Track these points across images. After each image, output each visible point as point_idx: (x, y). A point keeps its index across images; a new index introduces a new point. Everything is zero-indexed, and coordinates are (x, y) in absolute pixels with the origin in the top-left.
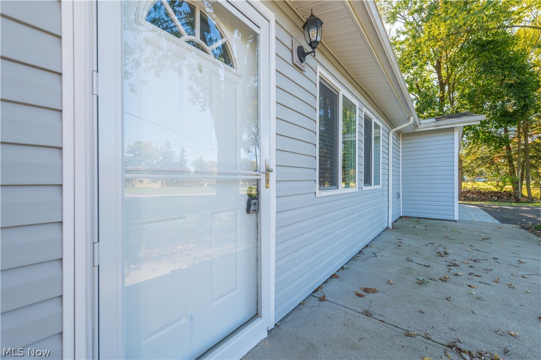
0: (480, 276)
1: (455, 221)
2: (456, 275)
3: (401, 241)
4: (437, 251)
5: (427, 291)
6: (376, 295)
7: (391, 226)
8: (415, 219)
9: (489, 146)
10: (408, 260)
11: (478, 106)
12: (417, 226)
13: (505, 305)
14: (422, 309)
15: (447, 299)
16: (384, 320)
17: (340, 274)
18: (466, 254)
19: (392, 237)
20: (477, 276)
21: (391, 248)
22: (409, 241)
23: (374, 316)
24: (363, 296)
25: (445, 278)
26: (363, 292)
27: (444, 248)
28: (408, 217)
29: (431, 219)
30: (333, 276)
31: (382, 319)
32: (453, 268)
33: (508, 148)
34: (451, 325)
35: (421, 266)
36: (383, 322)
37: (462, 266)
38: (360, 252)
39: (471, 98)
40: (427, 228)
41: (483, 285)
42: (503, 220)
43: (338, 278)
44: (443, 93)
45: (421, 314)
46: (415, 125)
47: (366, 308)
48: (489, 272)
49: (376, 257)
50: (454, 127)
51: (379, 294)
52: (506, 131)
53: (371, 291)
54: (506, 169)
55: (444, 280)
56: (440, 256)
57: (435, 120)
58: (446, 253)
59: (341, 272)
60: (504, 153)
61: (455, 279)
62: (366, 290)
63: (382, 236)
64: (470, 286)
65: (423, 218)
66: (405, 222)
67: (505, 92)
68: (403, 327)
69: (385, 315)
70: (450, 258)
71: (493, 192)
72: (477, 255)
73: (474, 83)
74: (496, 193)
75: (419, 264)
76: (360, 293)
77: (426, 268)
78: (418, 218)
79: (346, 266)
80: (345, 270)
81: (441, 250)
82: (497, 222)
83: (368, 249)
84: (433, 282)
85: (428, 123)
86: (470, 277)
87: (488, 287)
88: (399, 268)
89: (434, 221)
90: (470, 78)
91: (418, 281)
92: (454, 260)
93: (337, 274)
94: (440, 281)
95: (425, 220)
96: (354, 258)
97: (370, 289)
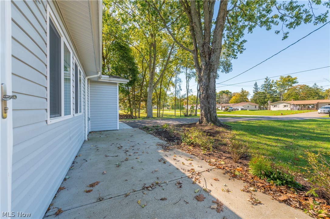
0: (137, 153)
1: (117, 130)
2: (130, 155)
3: (97, 146)
4: (117, 147)
5: (123, 168)
6: (99, 185)
7: (87, 139)
8: (99, 132)
9: (123, 93)
10: (106, 156)
11: (119, 75)
12: (102, 136)
13: (149, 161)
14: (126, 179)
15: (132, 168)
16: (111, 197)
17: (65, 185)
18: (128, 144)
19: (91, 145)
20: (136, 153)
21: (93, 153)
22: (102, 146)
23: (105, 198)
24: (92, 190)
25: (127, 159)
26: (90, 188)
27: (119, 144)
28: (94, 132)
29: (107, 131)
30: (60, 189)
31: (110, 197)
32: (127, 153)
33: (129, 96)
34: (139, 179)
35: (114, 157)
36: (111, 198)
37: (130, 150)
38: (73, 163)
39: (116, 69)
40: (107, 136)
41: (140, 156)
42: (133, 127)
43: (65, 188)
44: (104, 63)
45: (126, 181)
46: (100, 77)
47: (97, 196)
48: (139, 150)
49: (87, 161)
50: (117, 83)
51: (101, 183)
52: (128, 88)
53: (96, 184)
54: (128, 105)
55: (127, 160)
56: (120, 149)
57: (109, 77)
58: (122, 147)
59: (64, 183)
60: (127, 98)
61: (130, 158)
62: (92, 186)
63: (84, 147)
64: (137, 158)
65: (102, 131)
66: (94, 135)
67: (128, 71)
68: (122, 193)
69: (110, 194)
70: (124, 148)
71: (125, 115)
72: (133, 144)
73: (118, 63)
74: (126, 115)
75: (113, 156)
76: (88, 190)
77: (116, 157)
78: (100, 131)
79: (67, 177)
80: (68, 180)
81: (118, 146)
82: (132, 128)
83: (78, 158)
84: (123, 163)
85: (106, 78)
86: (135, 154)
87: (142, 156)
88: (104, 163)
89: (108, 131)
90: (116, 60)
91: (116, 165)
92: (126, 149)
93: (62, 186)
94: (125, 161)
95: (104, 132)
96: (71, 169)
97: (95, 183)
